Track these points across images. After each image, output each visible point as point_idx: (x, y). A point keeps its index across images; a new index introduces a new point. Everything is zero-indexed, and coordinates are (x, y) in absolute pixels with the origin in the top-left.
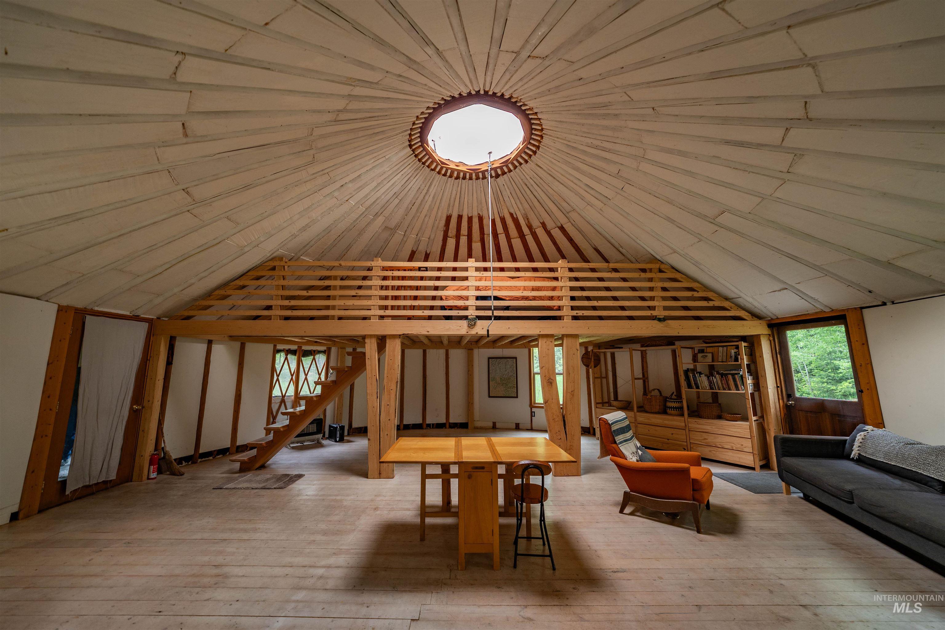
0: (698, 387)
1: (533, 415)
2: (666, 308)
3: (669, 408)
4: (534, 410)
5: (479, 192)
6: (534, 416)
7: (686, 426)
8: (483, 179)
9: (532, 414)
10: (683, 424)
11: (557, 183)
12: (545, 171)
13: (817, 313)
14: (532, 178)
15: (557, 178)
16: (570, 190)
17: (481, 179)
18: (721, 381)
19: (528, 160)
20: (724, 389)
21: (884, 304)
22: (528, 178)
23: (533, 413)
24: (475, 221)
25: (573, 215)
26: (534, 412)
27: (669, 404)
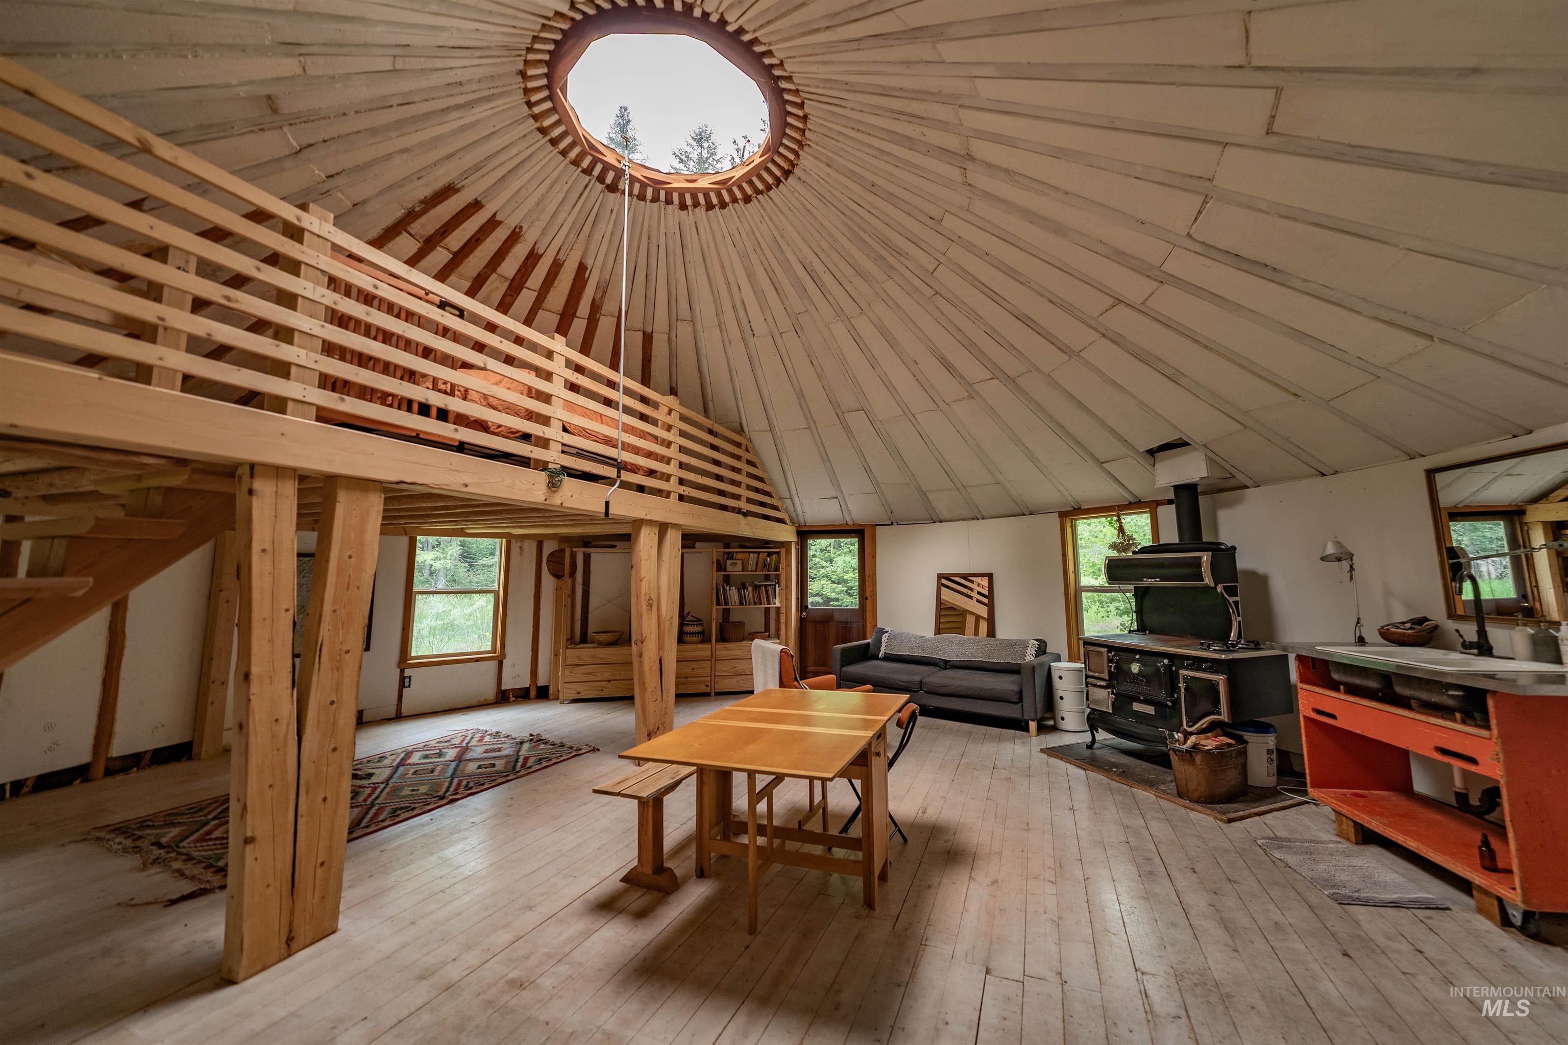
0: (726, 604)
1: (407, 684)
2: (750, 501)
3: (687, 633)
4: (408, 672)
5: (557, 188)
6: (409, 686)
7: (712, 655)
8: (584, 171)
9: (403, 682)
10: (709, 653)
11: (703, 271)
12: (699, 240)
13: (841, 525)
14: (669, 236)
15: (709, 265)
16: (712, 292)
17: (580, 169)
18: (753, 594)
19: (689, 208)
20: (755, 604)
21: (892, 524)
22: (663, 230)
23: (407, 680)
24: (499, 236)
25: (684, 329)
26: (410, 678)
27: (688, 629)
